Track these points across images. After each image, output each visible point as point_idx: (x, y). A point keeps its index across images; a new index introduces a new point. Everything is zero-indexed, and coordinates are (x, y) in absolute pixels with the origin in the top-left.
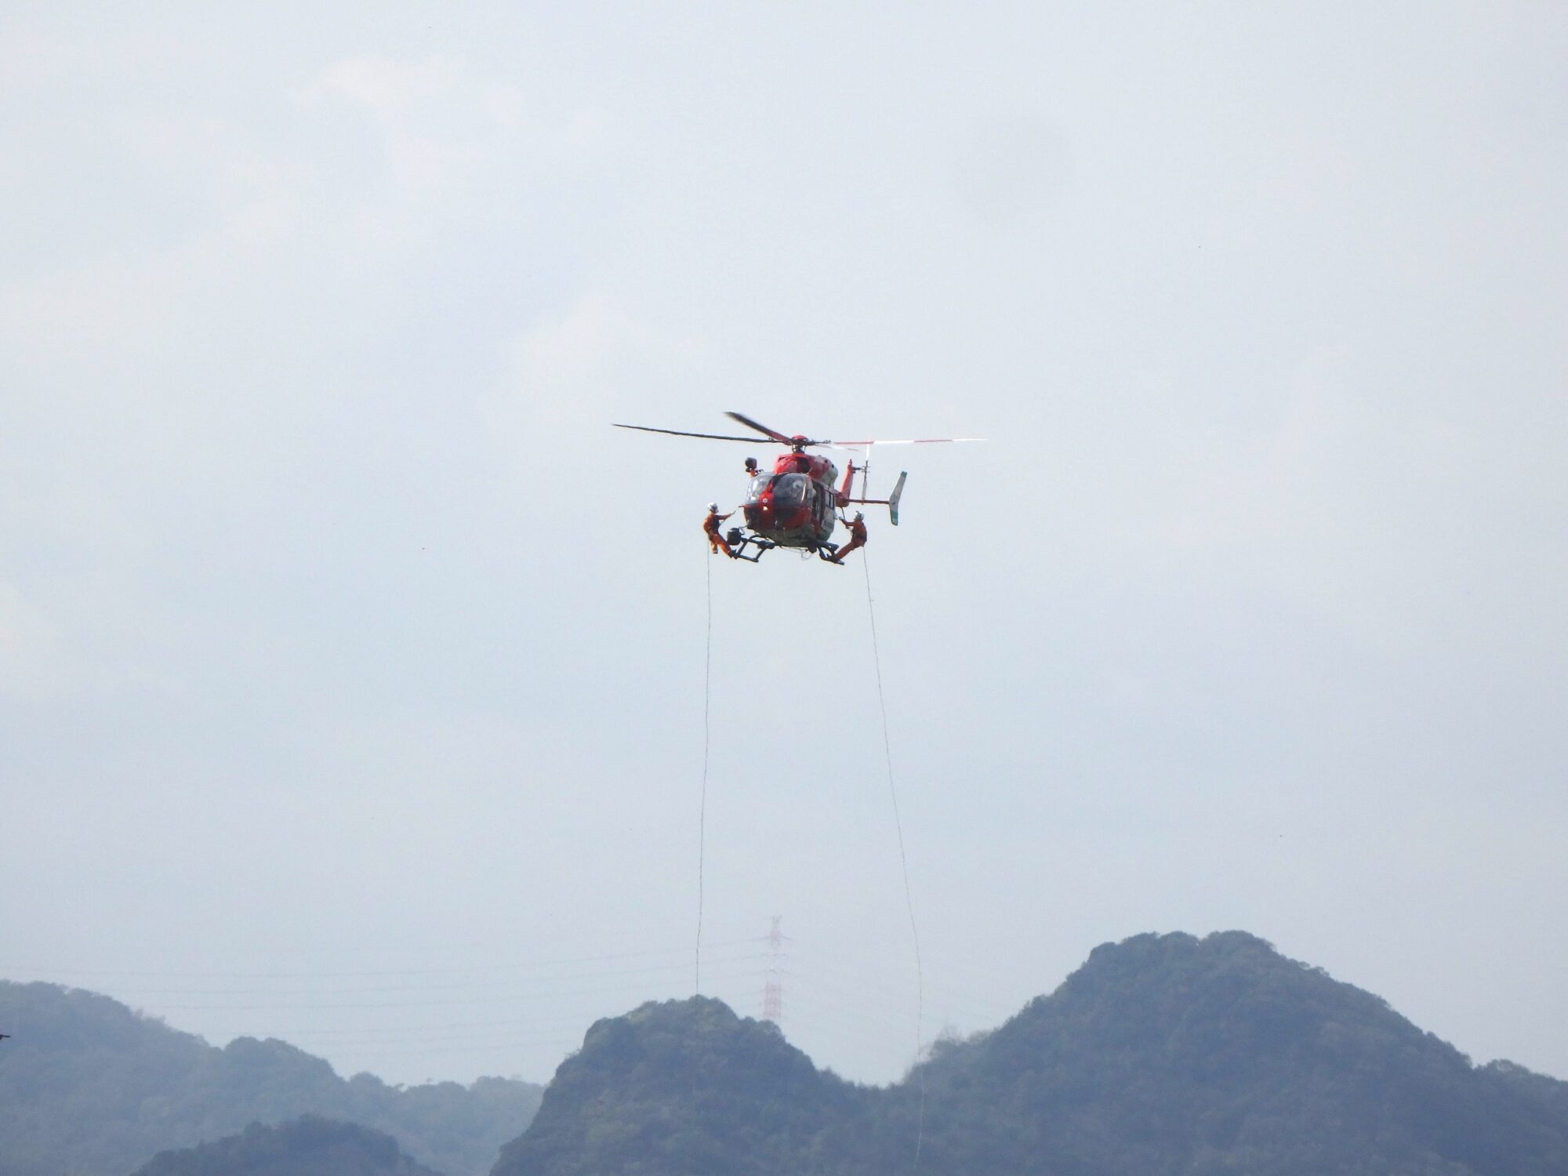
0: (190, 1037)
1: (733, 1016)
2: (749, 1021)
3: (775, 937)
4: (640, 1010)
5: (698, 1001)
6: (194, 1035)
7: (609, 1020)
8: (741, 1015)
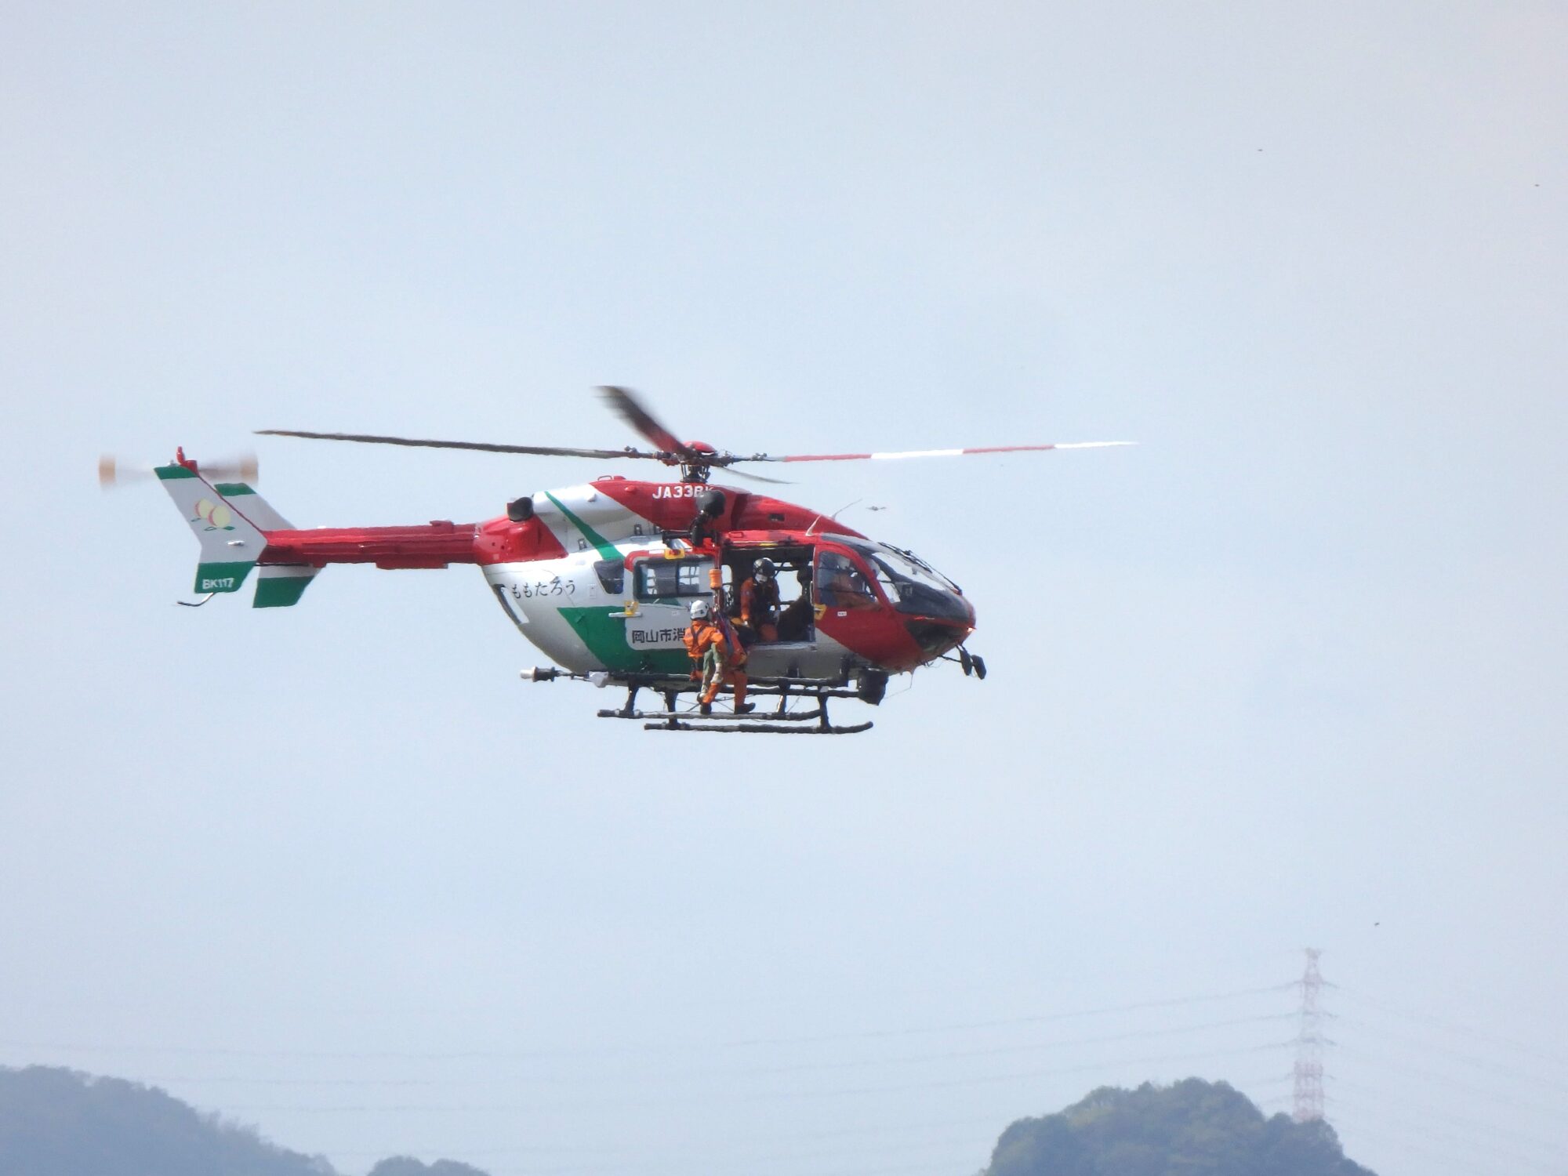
0: (304, 1159)
1: (1252, 1112)
2: (1281, 1119)
3: (1311, 982)
4: (1085, 1104)
5: (1192, 1089)
6: (311, 1156)
7: (1037, 1121)
8: (1269, 1112)
